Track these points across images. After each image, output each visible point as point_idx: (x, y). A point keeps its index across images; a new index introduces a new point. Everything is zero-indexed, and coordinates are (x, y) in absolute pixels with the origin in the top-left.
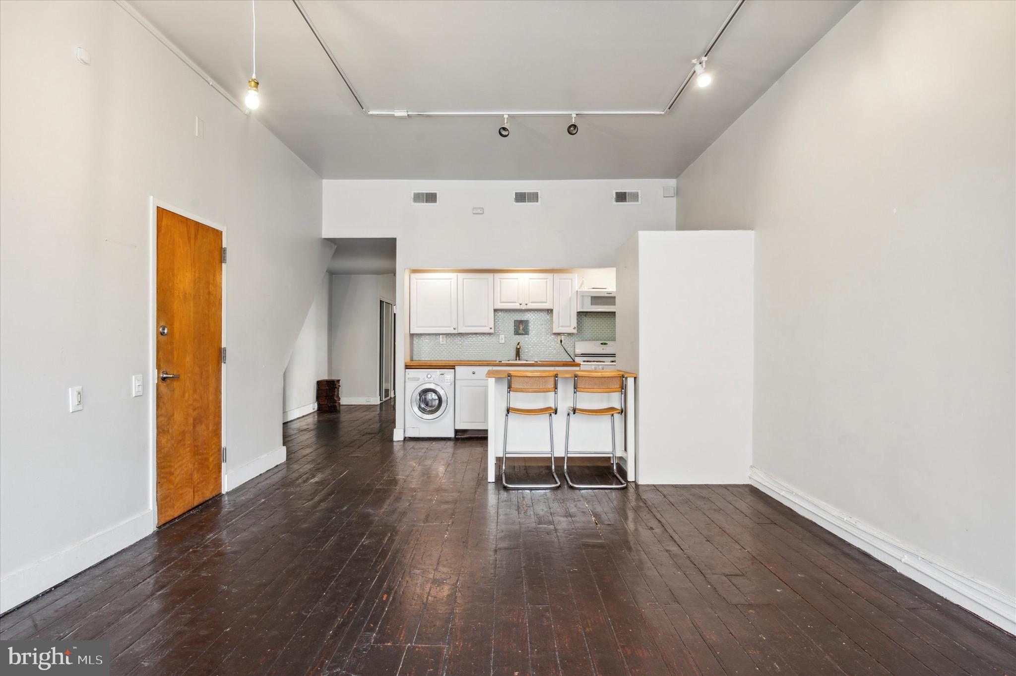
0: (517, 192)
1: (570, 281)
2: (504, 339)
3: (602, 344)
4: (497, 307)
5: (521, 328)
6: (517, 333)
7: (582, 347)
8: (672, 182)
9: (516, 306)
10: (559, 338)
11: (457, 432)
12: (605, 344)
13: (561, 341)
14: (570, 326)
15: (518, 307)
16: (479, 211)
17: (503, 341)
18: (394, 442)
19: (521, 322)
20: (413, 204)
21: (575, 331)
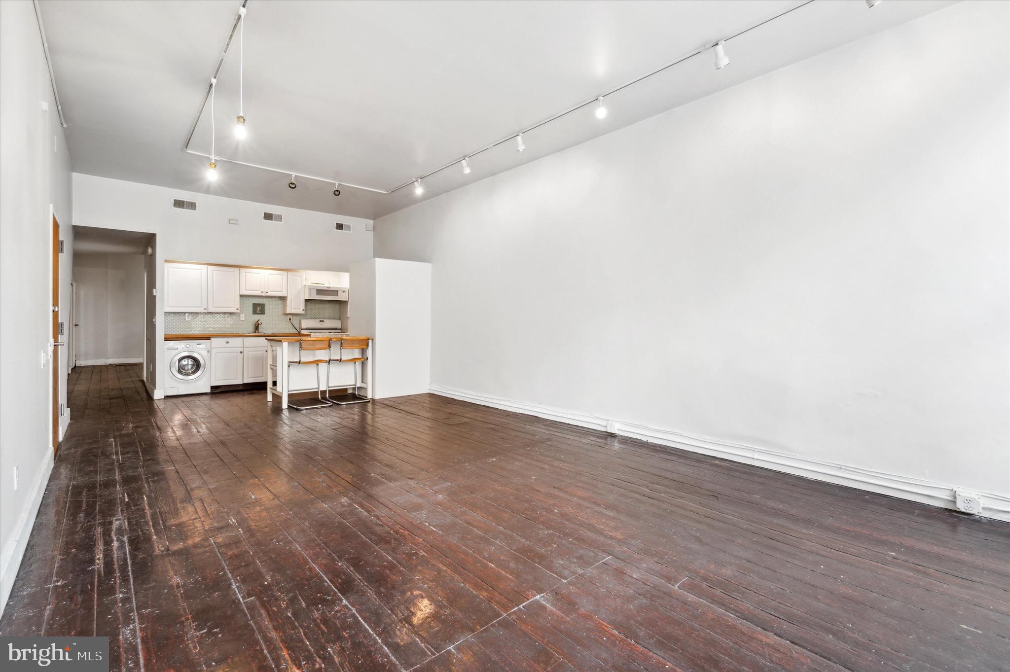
0: (266, 212)
1: (300, 278)
2: (244, 317)
3: (320, 321)
4: (242, 293)
5: (258, 309)
6: (255, 312)
7: (306, 323)
8: (371, 222)
9: (259, 293)
10: (288, 317)
11: (212, 387)
12: (323, 321)
13: (290, 319)
14: (300, 309)
15: (260, 294)
16: (234, 222)
17: (243, 319)
18: (155, 401)
19: (259, 305)
20: (173, 208)
21: (303, 312)
